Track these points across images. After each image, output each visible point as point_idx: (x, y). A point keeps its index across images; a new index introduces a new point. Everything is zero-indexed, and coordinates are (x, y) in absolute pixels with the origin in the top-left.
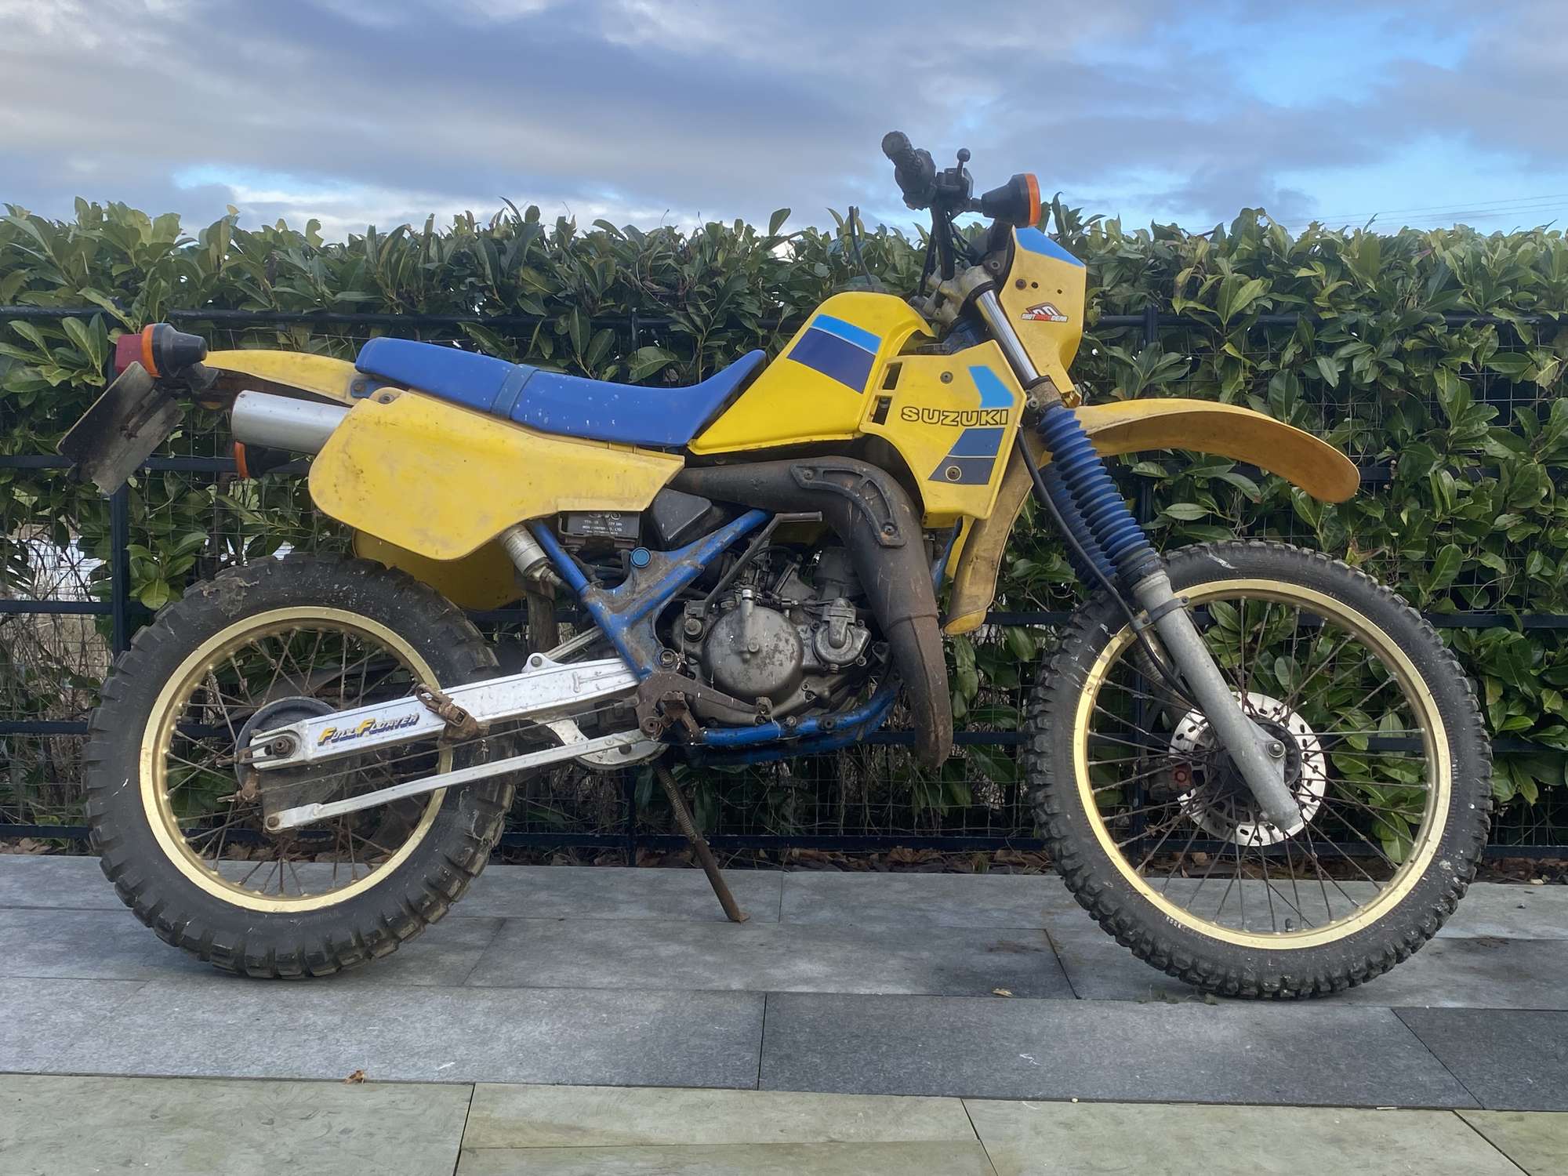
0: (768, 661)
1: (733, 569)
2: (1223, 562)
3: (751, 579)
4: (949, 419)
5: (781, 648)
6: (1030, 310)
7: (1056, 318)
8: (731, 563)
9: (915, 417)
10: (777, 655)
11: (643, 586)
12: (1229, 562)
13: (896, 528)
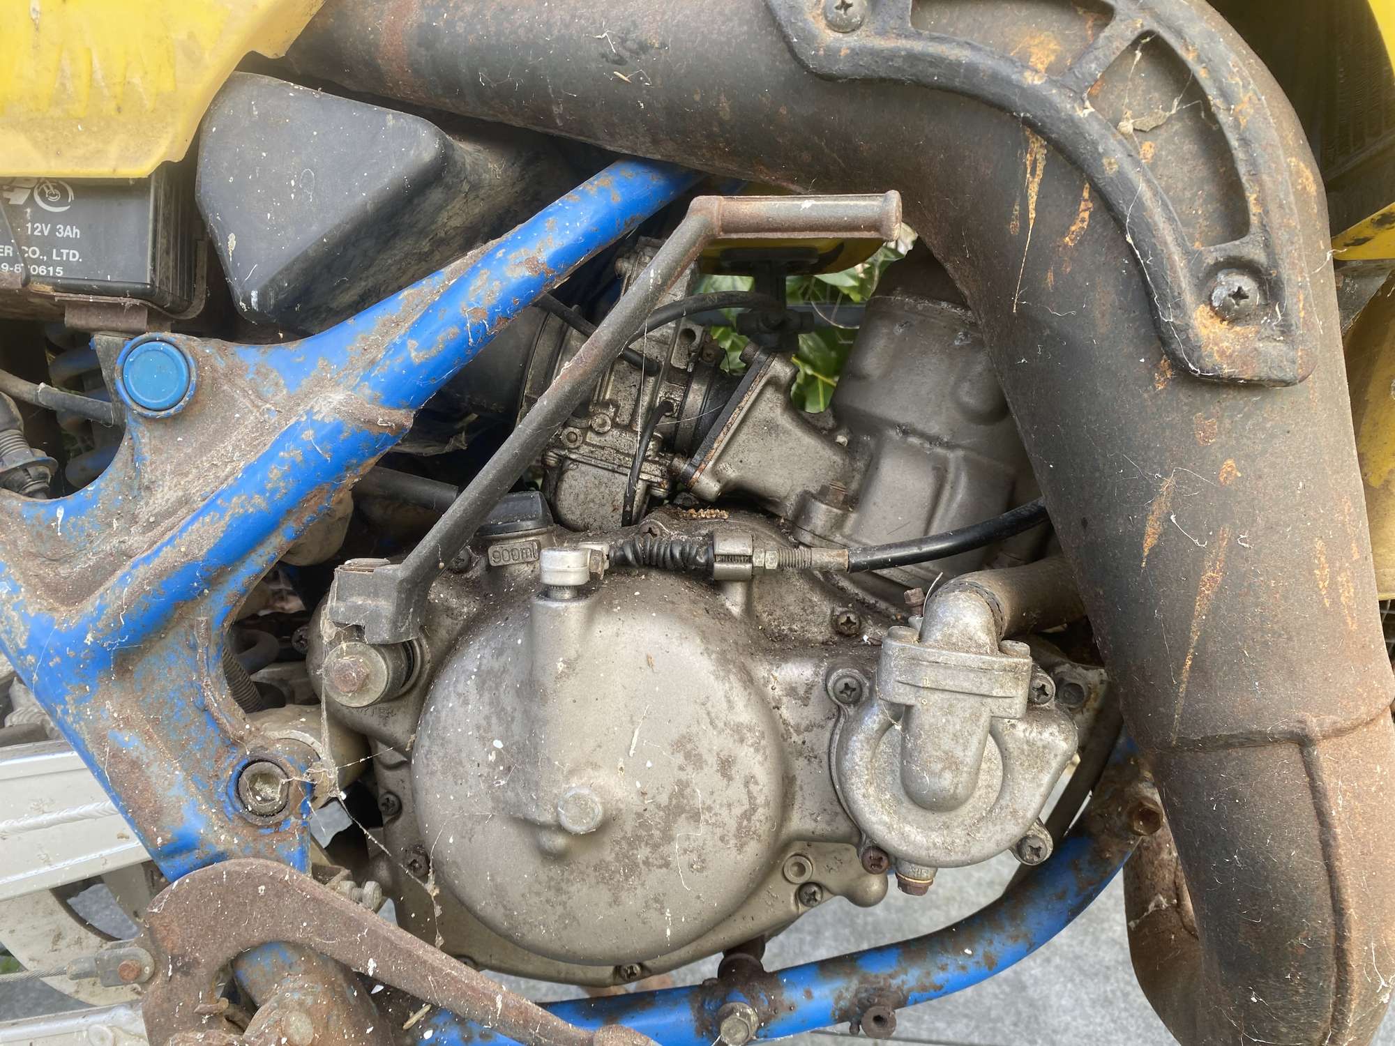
0: (642, 853)
1: (567, 374)
3: (627, 406)
5: (699, 798)
8: (561, 348)
10: (682, 828)
11: (164, 496)
13: (1271, 288)
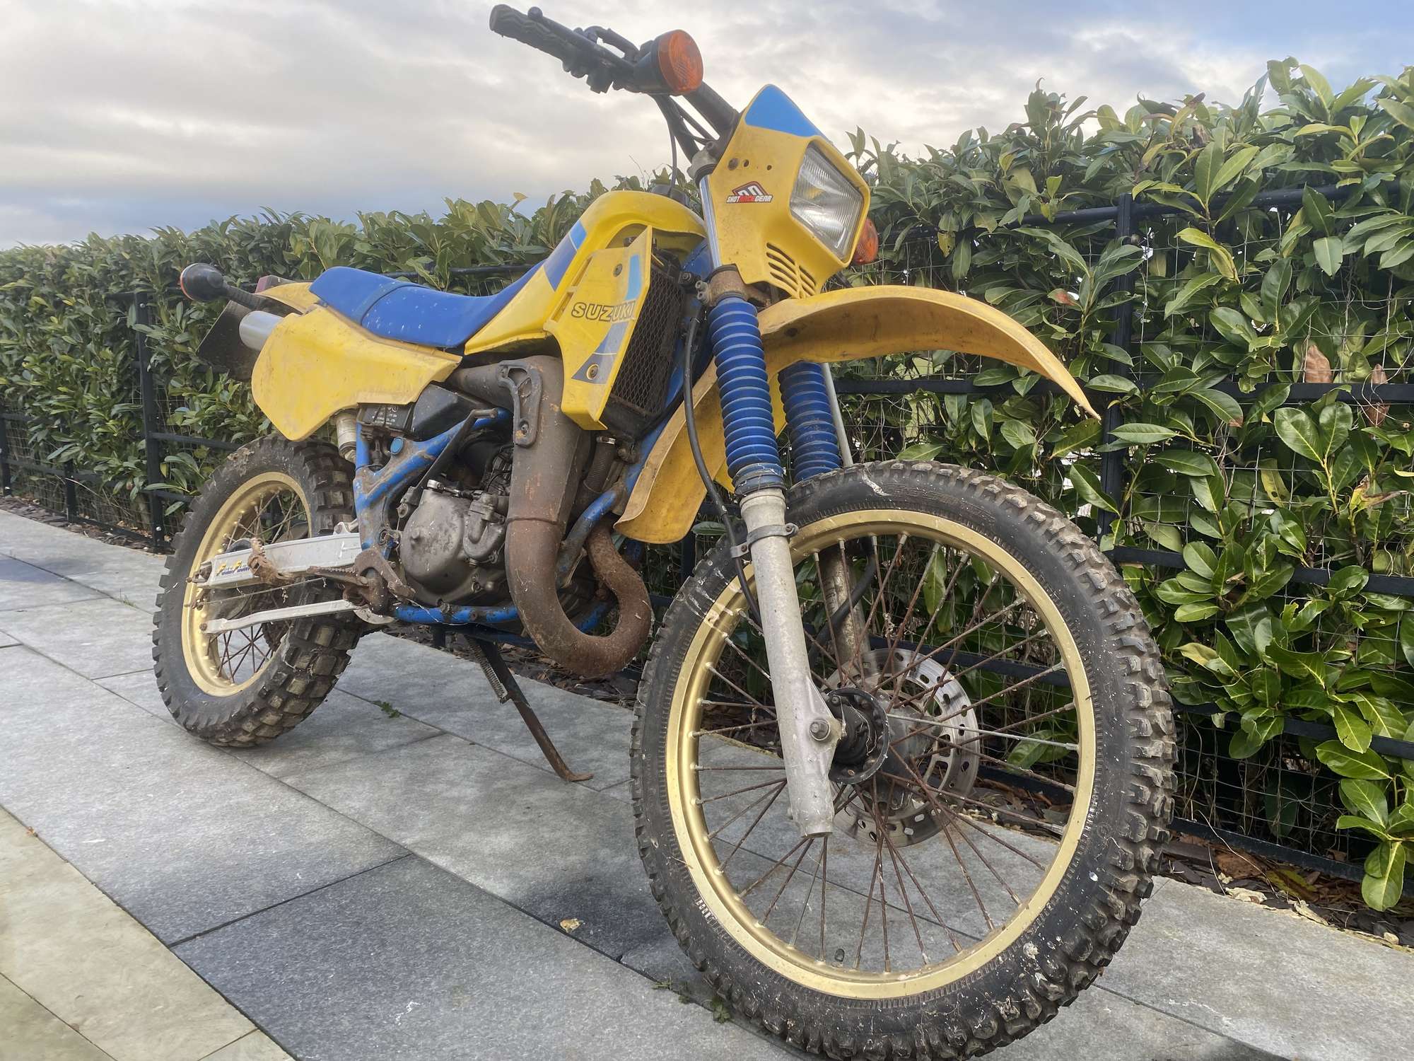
0: (427, 549)
2: (875, 487)
4: (607, 314)
5: (439, 538)
6: (736, 192)
7: (759, 199)
9: (581, 312)
10: (434, 544)
11: (390, 471)
12: (882, 487)
